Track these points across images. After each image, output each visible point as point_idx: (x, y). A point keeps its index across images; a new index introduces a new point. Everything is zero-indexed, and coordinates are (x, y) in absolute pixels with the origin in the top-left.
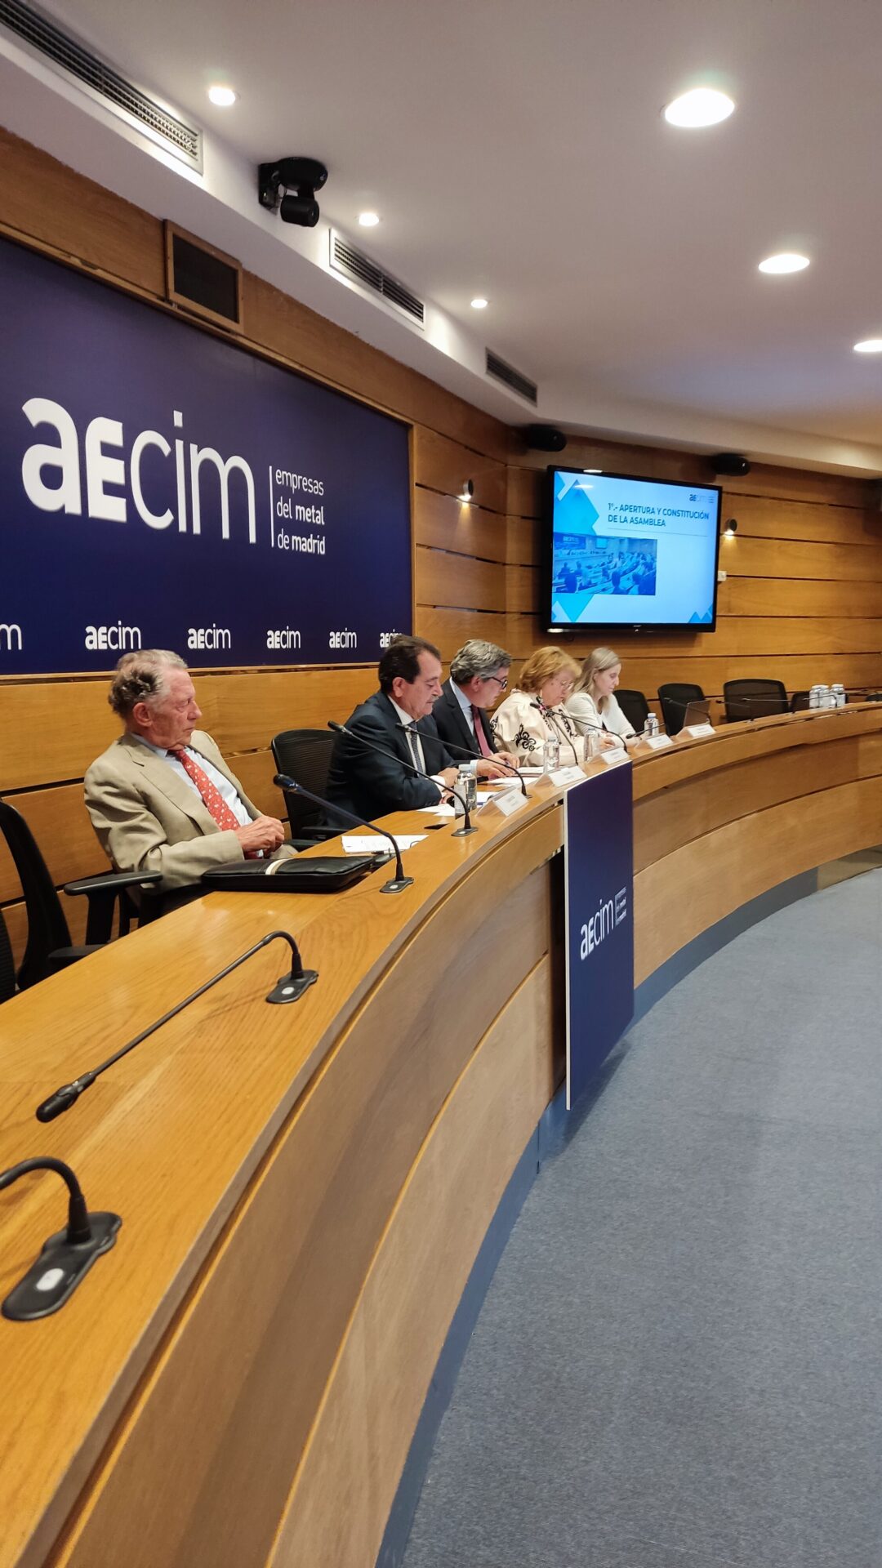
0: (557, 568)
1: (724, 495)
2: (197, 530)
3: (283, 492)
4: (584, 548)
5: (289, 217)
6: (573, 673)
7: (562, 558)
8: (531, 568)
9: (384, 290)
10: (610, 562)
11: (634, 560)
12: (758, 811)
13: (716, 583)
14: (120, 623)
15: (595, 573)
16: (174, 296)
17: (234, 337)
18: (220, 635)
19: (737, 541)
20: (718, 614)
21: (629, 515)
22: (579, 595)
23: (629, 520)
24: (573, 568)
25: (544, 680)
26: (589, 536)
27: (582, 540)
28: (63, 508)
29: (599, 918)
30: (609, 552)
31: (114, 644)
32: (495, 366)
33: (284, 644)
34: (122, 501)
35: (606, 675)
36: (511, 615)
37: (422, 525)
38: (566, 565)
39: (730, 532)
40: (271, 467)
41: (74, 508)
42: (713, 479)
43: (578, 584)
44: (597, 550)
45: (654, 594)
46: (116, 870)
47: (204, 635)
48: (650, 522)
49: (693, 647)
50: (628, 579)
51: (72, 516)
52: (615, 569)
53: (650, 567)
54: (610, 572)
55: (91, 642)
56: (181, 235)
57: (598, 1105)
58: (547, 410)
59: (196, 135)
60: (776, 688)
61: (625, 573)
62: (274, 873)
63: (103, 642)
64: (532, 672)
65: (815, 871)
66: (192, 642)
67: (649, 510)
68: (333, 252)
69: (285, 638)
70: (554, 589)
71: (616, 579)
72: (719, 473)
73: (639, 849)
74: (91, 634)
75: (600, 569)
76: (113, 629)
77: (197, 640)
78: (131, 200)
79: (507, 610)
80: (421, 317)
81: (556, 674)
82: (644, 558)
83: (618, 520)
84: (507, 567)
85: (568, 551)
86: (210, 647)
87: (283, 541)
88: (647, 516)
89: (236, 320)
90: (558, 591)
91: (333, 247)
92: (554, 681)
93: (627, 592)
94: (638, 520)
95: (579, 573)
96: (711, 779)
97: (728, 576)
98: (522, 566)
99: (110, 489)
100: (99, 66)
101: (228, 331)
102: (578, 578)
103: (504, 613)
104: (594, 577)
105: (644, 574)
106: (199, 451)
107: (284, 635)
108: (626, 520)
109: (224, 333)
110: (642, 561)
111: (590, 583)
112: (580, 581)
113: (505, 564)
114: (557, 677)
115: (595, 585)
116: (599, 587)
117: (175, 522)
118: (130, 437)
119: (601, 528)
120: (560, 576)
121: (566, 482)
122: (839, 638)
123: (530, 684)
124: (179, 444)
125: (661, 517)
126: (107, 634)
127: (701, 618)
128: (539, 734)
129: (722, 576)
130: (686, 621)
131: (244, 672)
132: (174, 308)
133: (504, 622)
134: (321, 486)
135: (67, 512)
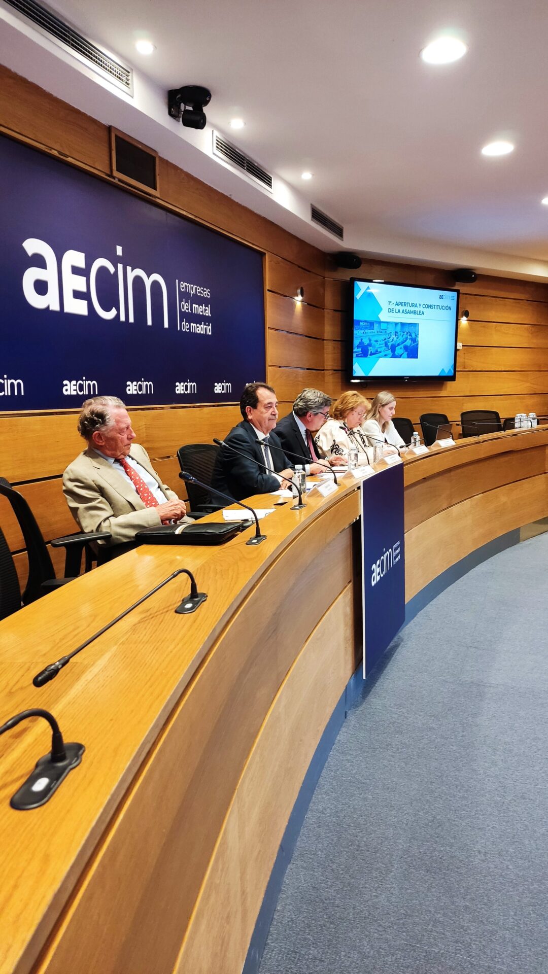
0: (356, 342)
1: (461, 295)
2: (131, 320)
3: (185, 296)
4: (373, 329)
5: (186, 124)
6: (366, 407)
7: (359, 336)
8: (340, 342)
9: (247, 168)
10: (390, 338)
11: (405, 336)
12: (482, 493)
13: (456, 350)
14: (84, 378)
15: (380, 345)
16: (116, 174)
17: (154, 199)
18: (147, 385)
19: (468, 323)
20: (457, 370)
21: (401, 308)
22: (370, 358)
23: (401, 312)
24: (366, 342)
25: (348, 412)
26: (376, 321)
27: (372, 324)
28: (48, 307)
29: (383, 560)
30: (388, 332)
31: (81, 392)
32: (317, 215)
33: (186, 391)
34: (85, 303)
35: (386, 408)
36: (328, 372)
37: (272, 316)
38: (361, 340)
39: (464, 318)
40: (177, 281)
41: (55, 307)
42: (454, 285)
43: (370, 352)
44: (382, 331)
45: (417, 358)
46: (82, 532)
47: (136, 386)
48: (415, 312)
49: (441, 390)
50: (401, 348)
51: (54, 312)
52: (393, 342)
53: (414, 340)
54: (390, 344)
55: (67, 390)
56: (120, 136)
57: (382, 676)
58: (349, 243)
59: (129, 72)
60: (494, 416)
61: (399, 345)
62: (180, 533)
63: (74, 390)
64: (340, 407)
65: (518, 530)
66: (129, 390)
67: (413, 305)
68: (215, 145)
69: (186, 387)
70: (354, 355)
71: (393, 349)
72: (458, 282)
73: (408, 518)
74: (66, 385)
75: (383, 342)
76: (80, 382)
77: (132, 388)
78: (89, 114)
79: (326, 368)
80: (270, 185)
81: (356, 408)
82: (410, 335)
83: (394, 311)
84: (325, 341)
85: (363, 331)
86: (140, 393)
87: (186, 327)
88: (413, 309)
89: (155, 189)
90: (357, 356)
91: (215, 141)
92: (354, 412)
93: (400, 356)
94: (407, 311)
95: (370, 345)
96: (452, 473)
97: (463, 346)
98: (334, 341)
99: (77, 295)
100: (69, 30)
101: (150, 195)
102: (369, 348)
103: (323, 370)
104: (379, 348)
105: (411, 345)
106: (132, 270)
107: (186, 385)
108: (399, 311)
109: (148, 197)
110: (409, 337)
111: (377, 351)
112: (371, 350)
113: (324, 340)
114: (355, 410)
115: (380, 352)
116: (383, 354)
117: (118, 316)
118: (89, 264)
119: (384, 316)
120: (358, 347)
121: (361, 287)
122: (533, 384)
123: (339, 415)
124: (120, 266)
125: (422, 309)
126: (76, 385)
127: (446, 372)
128: (345, 446)
129: (460, 346)
130: (437, 374)
131: (162, 408)
132: (116, 181)
133: (323, 376)
134: (209, 292)
135: (50, 309)
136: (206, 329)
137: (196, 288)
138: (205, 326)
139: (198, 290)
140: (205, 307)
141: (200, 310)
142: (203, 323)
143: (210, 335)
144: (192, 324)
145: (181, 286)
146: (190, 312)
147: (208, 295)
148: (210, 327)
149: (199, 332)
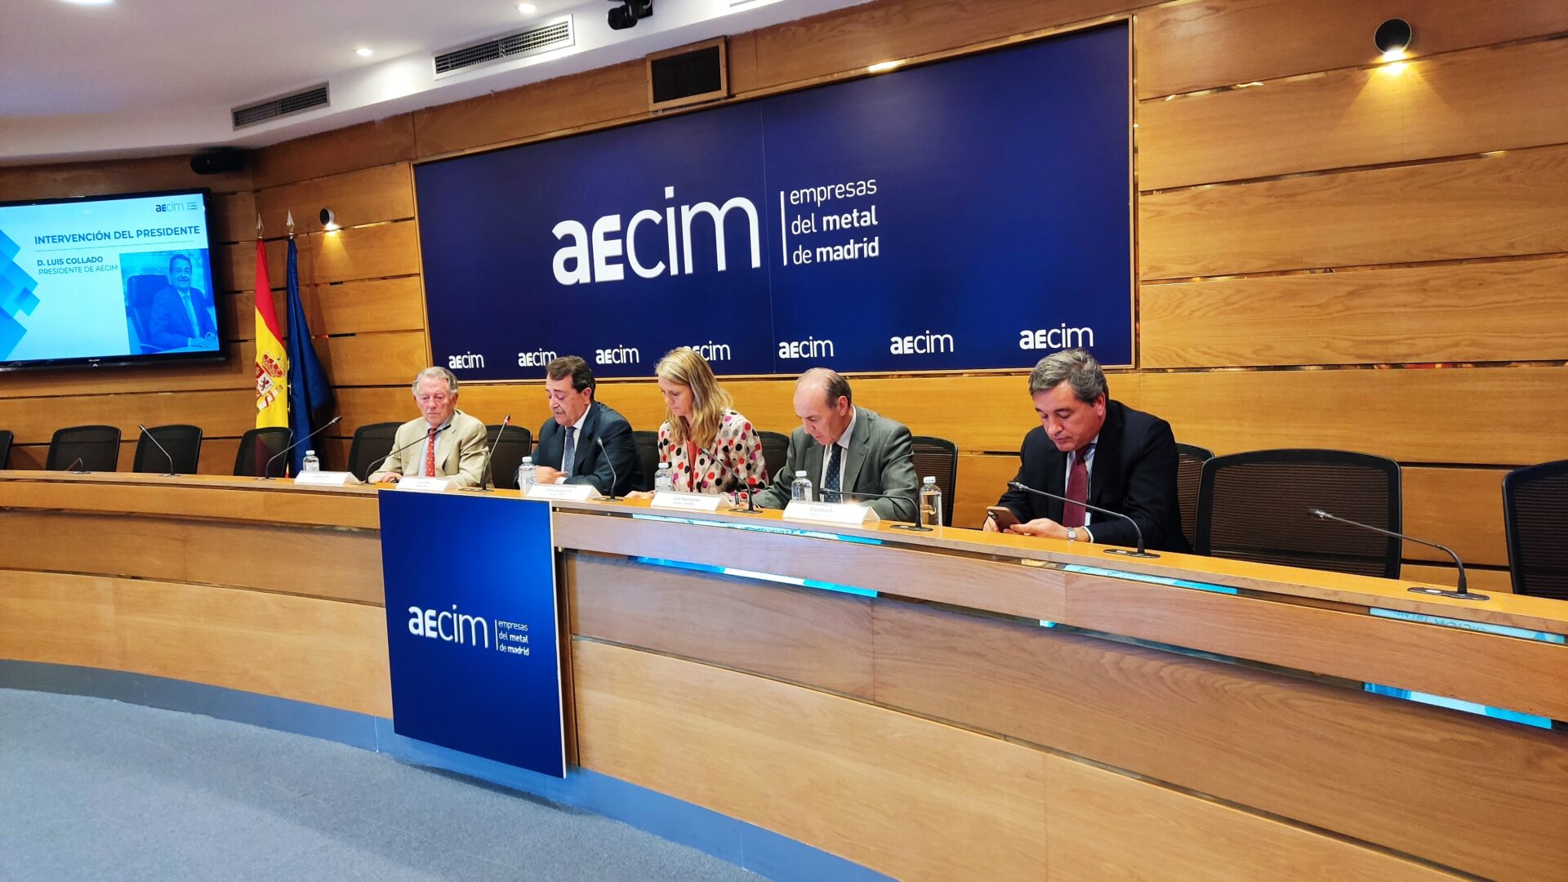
2: (689, 269)
18: (718, 349)
28: (577, 282)
34: (621, 266)
40: (782, 193)
41: (585, 278)
51: (582, 284)
56: (660, 57)
59: (567, 22)
63: (610, 360)
76: (616, 350)
78: (618, 62)
87: (803, 256)
99: (610, 261)
101: (713, 101)
106: (690, 209)
109: (711, 104)
117: (667, 269)
124: (670, 211)
126: (611, 354)
132: (660, 114)
134: (871, 184)
135: (581, 282)
136: (861, 250)
137: (833, 191)
138: (857, 246)
139: (837, 191)
140: (859, 211)
141: (843, 221)
142: (852, 241)
143: (875, 257)
144: (818, 250)
145: (792, 198)
146: (814, 231)
147: (868, 189)
148: (876, 244)
149: (836, 258)
